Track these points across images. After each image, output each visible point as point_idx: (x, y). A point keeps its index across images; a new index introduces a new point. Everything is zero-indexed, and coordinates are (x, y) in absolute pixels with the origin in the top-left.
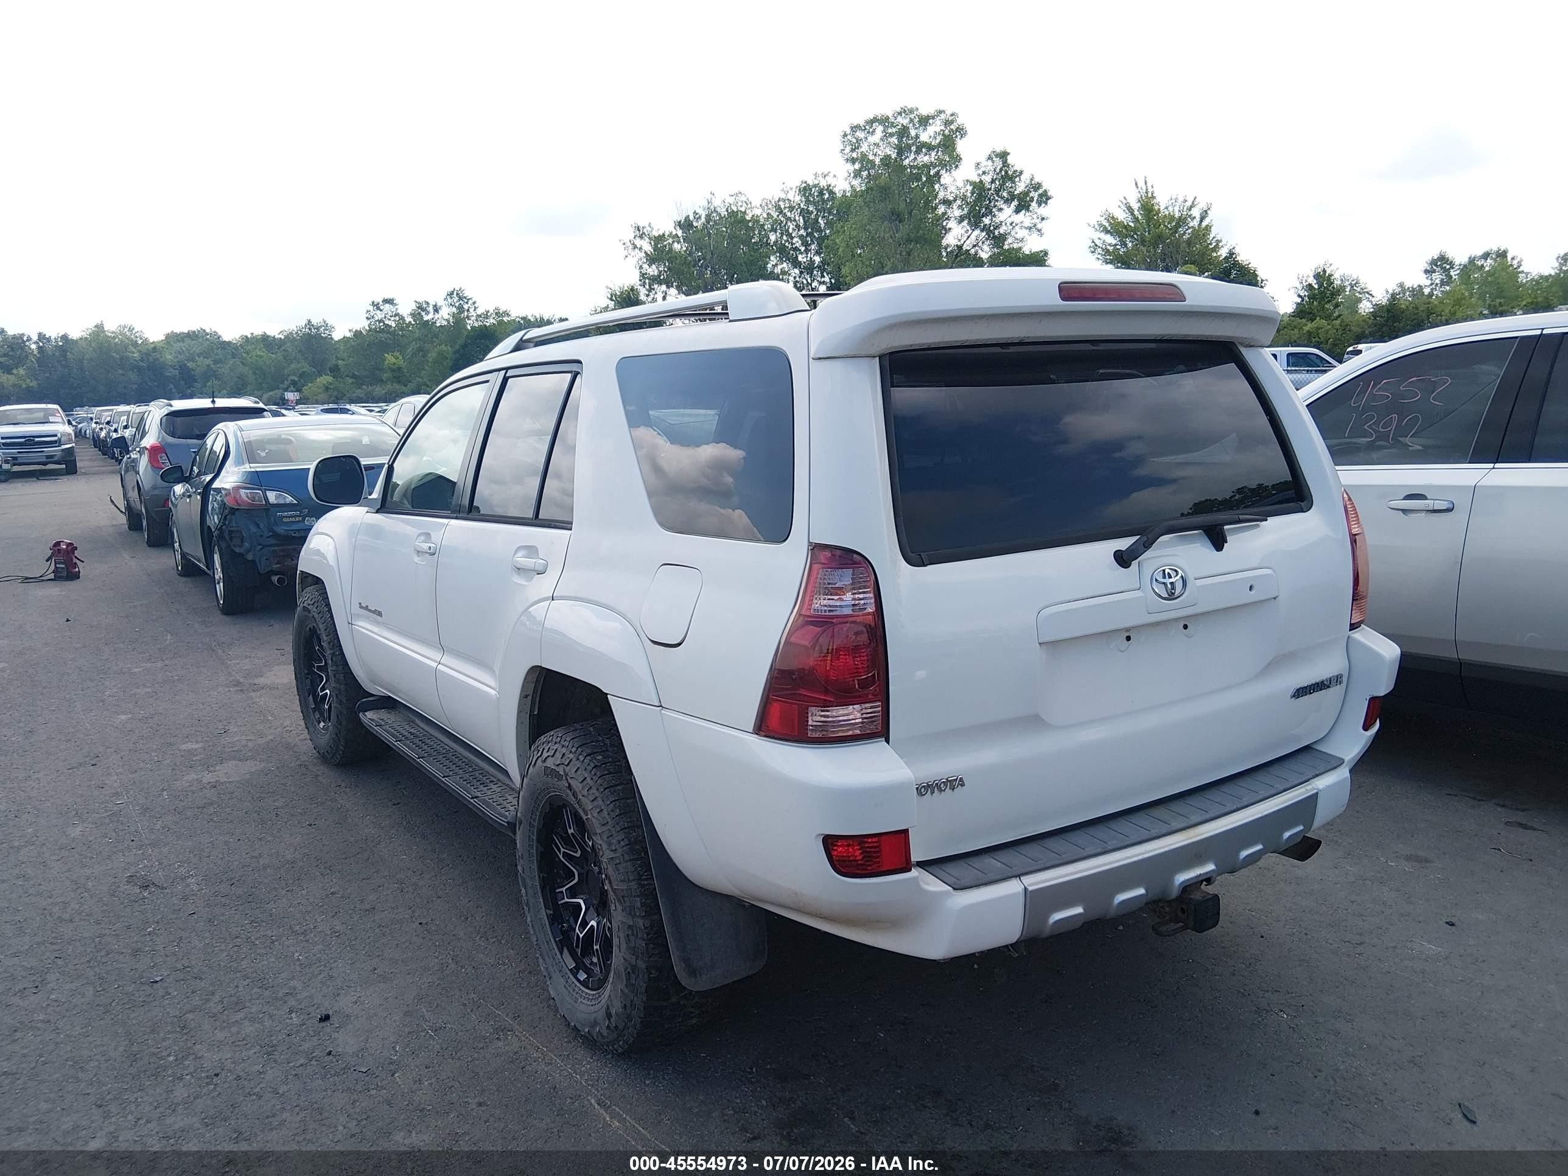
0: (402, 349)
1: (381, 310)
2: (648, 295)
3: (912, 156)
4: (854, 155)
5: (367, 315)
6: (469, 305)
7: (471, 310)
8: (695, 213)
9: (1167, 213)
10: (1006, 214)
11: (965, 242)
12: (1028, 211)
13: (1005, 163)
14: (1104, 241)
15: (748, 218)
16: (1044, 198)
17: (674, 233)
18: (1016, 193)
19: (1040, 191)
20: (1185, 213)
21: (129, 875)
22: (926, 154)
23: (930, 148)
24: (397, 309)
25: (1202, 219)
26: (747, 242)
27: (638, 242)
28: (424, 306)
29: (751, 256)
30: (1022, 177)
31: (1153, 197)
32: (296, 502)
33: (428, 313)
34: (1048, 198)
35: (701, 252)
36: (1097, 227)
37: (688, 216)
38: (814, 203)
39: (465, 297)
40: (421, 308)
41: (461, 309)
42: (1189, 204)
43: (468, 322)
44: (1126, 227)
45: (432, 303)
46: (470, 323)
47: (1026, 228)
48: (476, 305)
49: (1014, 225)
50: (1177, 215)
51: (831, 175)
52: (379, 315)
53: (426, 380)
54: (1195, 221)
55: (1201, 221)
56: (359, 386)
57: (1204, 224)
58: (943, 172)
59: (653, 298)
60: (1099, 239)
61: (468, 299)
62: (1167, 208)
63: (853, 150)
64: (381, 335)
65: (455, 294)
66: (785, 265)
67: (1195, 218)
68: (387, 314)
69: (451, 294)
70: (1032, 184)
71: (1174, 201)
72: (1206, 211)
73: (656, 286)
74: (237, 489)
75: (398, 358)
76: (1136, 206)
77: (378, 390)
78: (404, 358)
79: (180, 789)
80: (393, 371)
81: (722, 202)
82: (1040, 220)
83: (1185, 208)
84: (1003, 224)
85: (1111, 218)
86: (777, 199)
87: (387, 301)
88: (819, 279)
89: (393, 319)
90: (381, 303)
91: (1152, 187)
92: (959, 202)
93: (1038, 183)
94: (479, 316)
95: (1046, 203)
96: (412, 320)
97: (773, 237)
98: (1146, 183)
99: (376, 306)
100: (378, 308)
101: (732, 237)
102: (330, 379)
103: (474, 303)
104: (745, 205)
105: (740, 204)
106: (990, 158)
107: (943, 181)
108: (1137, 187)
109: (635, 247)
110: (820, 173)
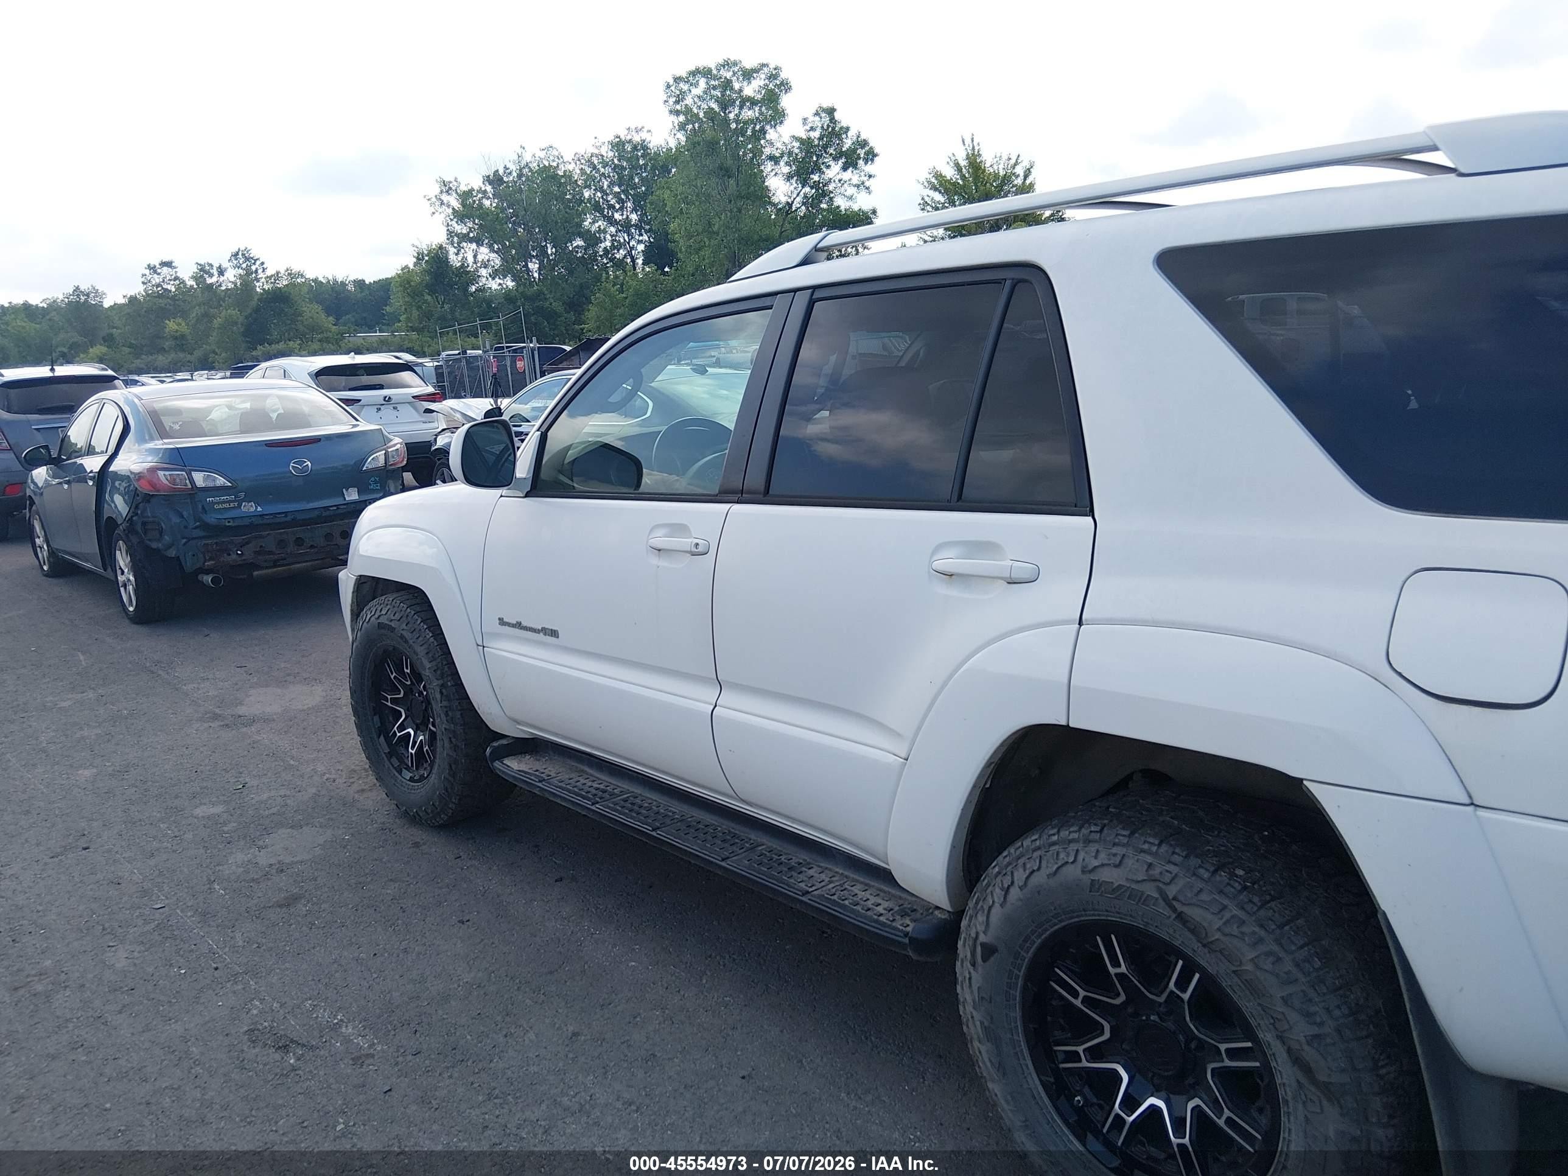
0: (184, 314)
1: (159, 274)
2: (457, 254)
3: (737, 111)
4: (678, 107)
5: (143, 279)
6: (257, 266)
7: (260, 271)
8: (506, 168)
9: (992, 171)
10: (834, 171)
11: (794, 199)
12: (856, 169)
13: (833, 120)
14: (932, 199)
15: (561, 173)
16: (871, 156)
17: (483, 189)
18: (844, 149)
19: (867, 148)
20: (1009, 171)
21: (246, 1028)
22: (750, 109)
23: (753, 102)
24: (176, 272)
25: (1026, 177)
26: (561, 198)
27: (445, 197)
28: (207, 268)
29: (566, 212)
30: (849, 134)
31: (979, 155)
32: (230, 484)
33: (211, 276)
34: (875, 155)
35: (513, 209)
36: (926, 184)
37: (497, 171)
38: (628, 160)
39: (252, 258)
40: (203, 270)
41: (249, 272)
42: (1013, 162)
43: (257, 284)
44: (955, 184)
45: (216, 265)
46: (261, 286)
47: (855, 186)
48: (265, 266)
49: (842, 182)
50: (1002, 173)
51: (645, 130)
52: (157, 279)
53: (214, 347)
54: (1019, 179)
55: (1025, 179)
56: (137, 356)
57: (1028, 182)
58: (768, 127)
59: (463, 257)
60: (928, 196)
61: (256, 260)
62: (991, 166)
63: (677, 102)
64: (161, 301)
65: (240, 253)
66: (600, 223)
67: (1019, 175)
68: (166, 277)
69: (235, 255)
70: (858, 141)
71: (998, 159)
72: (1029, 169)
73: (465, 244)
74: (153, 470)
75: (181, 325)
76: (963, 163)
77: (161, 360)
78: (187, 325)
79: (233, 877)
80: (176, 338)
81: (534, 154)
82: (867, 178)
83: (1009, 166)
84: (832, 181)
85: (939, 176)
86: (590, 155)
87: (168, 264)
88: (637, 237)
89: (172, 282)
90: (158, 266)
91: (978, 144)
92: (785, 158)
93: (864, 140)
94: (270, 277)
95: (872, 160)
96: (194, 283)
97: (587, 194)
98: (973, 141)
99: (152, 269)
100: (155, 272)
101: (546, 194)
102: (104, 349)
103: (263, 263)
104: (556, 159)
105: (552, 158)
106: (817, 114)
107: (768, 137)
108: (964, 145)
109: (442, 203)
110: (633, 127)
